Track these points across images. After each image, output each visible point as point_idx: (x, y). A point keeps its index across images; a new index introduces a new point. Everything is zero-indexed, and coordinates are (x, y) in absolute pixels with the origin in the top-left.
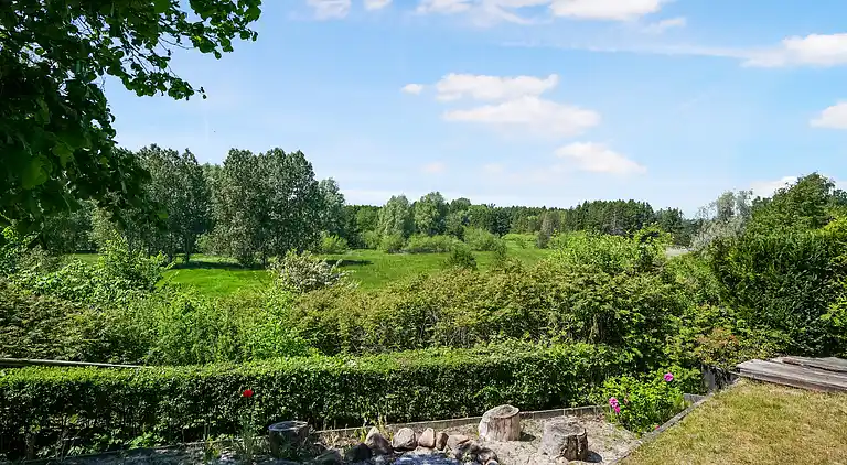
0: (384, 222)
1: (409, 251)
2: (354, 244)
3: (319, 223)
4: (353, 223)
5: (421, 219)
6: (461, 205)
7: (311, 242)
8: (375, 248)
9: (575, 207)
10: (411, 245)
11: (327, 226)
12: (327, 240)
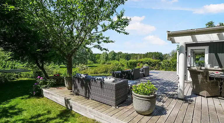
0: (101, 57)
1: (107, 64)
2: (95, 62)
3: (87, 58)
4: (95, 58)
5: (110, 57)
6: (120, 53)
7: (85, 62)
8: (100, 63)
9: (145, 54)
10: (107, 63)
11: (89, 58)
12: (89, 62)
